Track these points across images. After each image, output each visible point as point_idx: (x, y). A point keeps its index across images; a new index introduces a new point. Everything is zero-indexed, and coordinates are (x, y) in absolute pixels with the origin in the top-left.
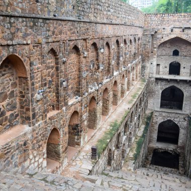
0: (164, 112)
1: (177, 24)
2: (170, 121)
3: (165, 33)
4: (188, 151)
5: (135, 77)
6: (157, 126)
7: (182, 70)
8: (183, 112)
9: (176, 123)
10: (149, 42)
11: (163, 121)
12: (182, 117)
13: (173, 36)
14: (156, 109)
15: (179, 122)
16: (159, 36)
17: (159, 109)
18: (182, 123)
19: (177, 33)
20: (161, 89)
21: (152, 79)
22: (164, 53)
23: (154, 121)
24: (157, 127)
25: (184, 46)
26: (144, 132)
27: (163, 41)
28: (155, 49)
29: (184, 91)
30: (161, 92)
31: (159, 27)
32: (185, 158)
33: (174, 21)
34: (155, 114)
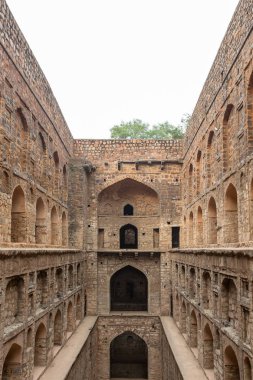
0: (118, 317)
1: (127, 158)
3: (109, 172)
6: (108, 348)
7: (140, 238)
8: (150, 313)
9: (140, 335)
11: (116, 335)
12: (150, 323)
13: (121, 178)
14: (104, 314)
15: (145, 333)
16: (99, 178)
17: (108, 314)
18: (151, 336)
19: (129, 172)
20: (109, 273)
21: (92, 255)
22: (110, 209)
23: (101, 337)
24: (106, 349)
25: (141, 197)
27: (106, 185)
28: (94, 201)
29: (147, 274)
30: (109, 278)
31: (99, 162)
33: (122, 152)
34: (103, 323)
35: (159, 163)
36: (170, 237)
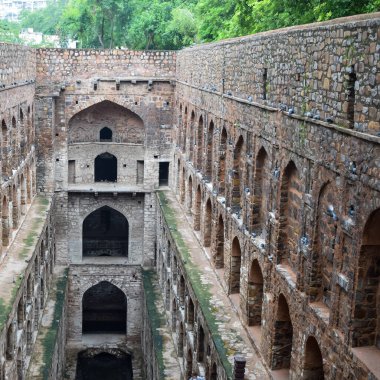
0: (92, 265)
1: (105, 74)
2: (105, 284)
3: (82, 92)
4: (147, 344)
5: (26, 195)
7: (121, 171)
8: (130, 262)
9: (119, 286)
10: (49, 113)
11: (90, 285)
12: (130, 272)
13: (97, 99)
14: (75, 262)
15: (124, 283)
16: (70, 99)
17: (80, 261)
18: (130, 286)
19: (106, 93)
20: (81, 214)
21: (61, 195)
22: (82, 134)
23: (72, 288)
24: (79, 301)
25: (122, 119)
26: (54, 315)
27: (77, 109)
28: (63, 129)
29: (127, 216)
30: (81, 221)
31: (69, 79)
32: (143, 362)
33: (99, 66)
34: (74, 273)
35: (146, 82)
36: (157, 174)
